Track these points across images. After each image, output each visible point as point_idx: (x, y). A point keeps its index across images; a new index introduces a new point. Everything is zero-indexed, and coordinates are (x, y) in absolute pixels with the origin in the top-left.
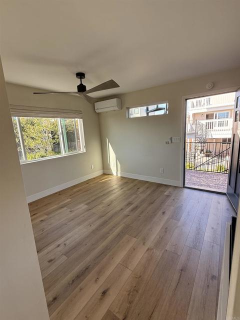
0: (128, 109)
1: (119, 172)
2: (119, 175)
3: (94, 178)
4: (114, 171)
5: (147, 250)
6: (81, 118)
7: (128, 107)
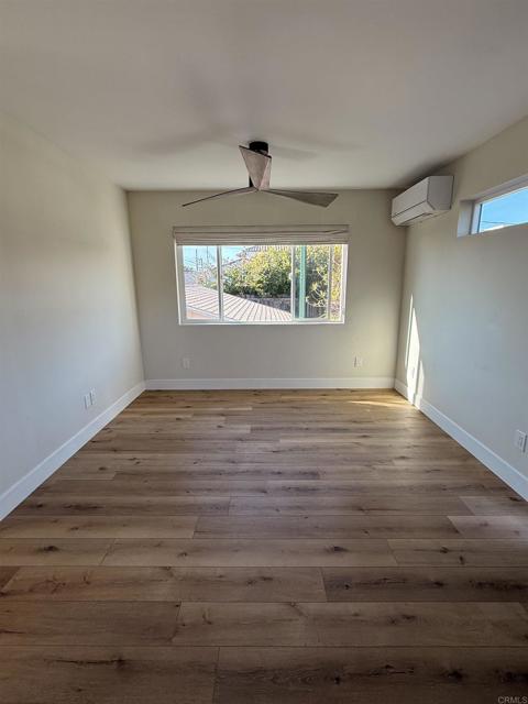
0: (472, 203)
1: (419, 396)
2: (418, 407)
3: (353, 391)
4: (410, 392)
5: (165, 568)
6: (346, 242)
7: (473, 197)
